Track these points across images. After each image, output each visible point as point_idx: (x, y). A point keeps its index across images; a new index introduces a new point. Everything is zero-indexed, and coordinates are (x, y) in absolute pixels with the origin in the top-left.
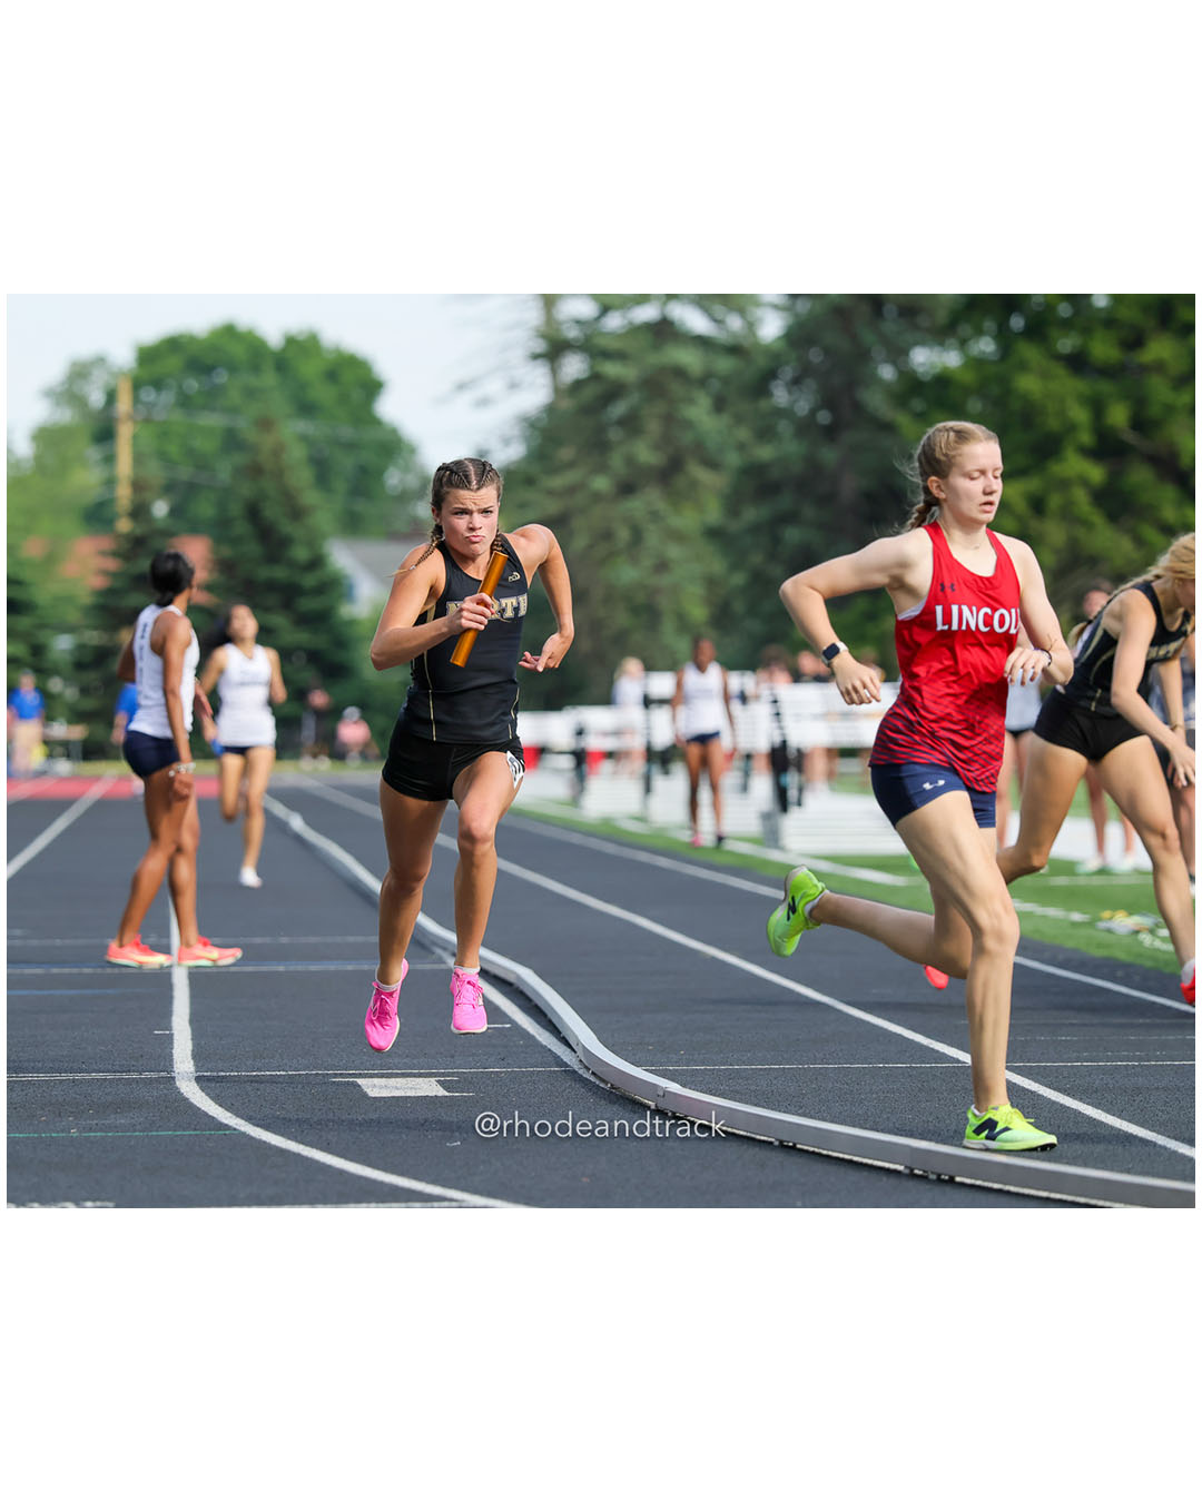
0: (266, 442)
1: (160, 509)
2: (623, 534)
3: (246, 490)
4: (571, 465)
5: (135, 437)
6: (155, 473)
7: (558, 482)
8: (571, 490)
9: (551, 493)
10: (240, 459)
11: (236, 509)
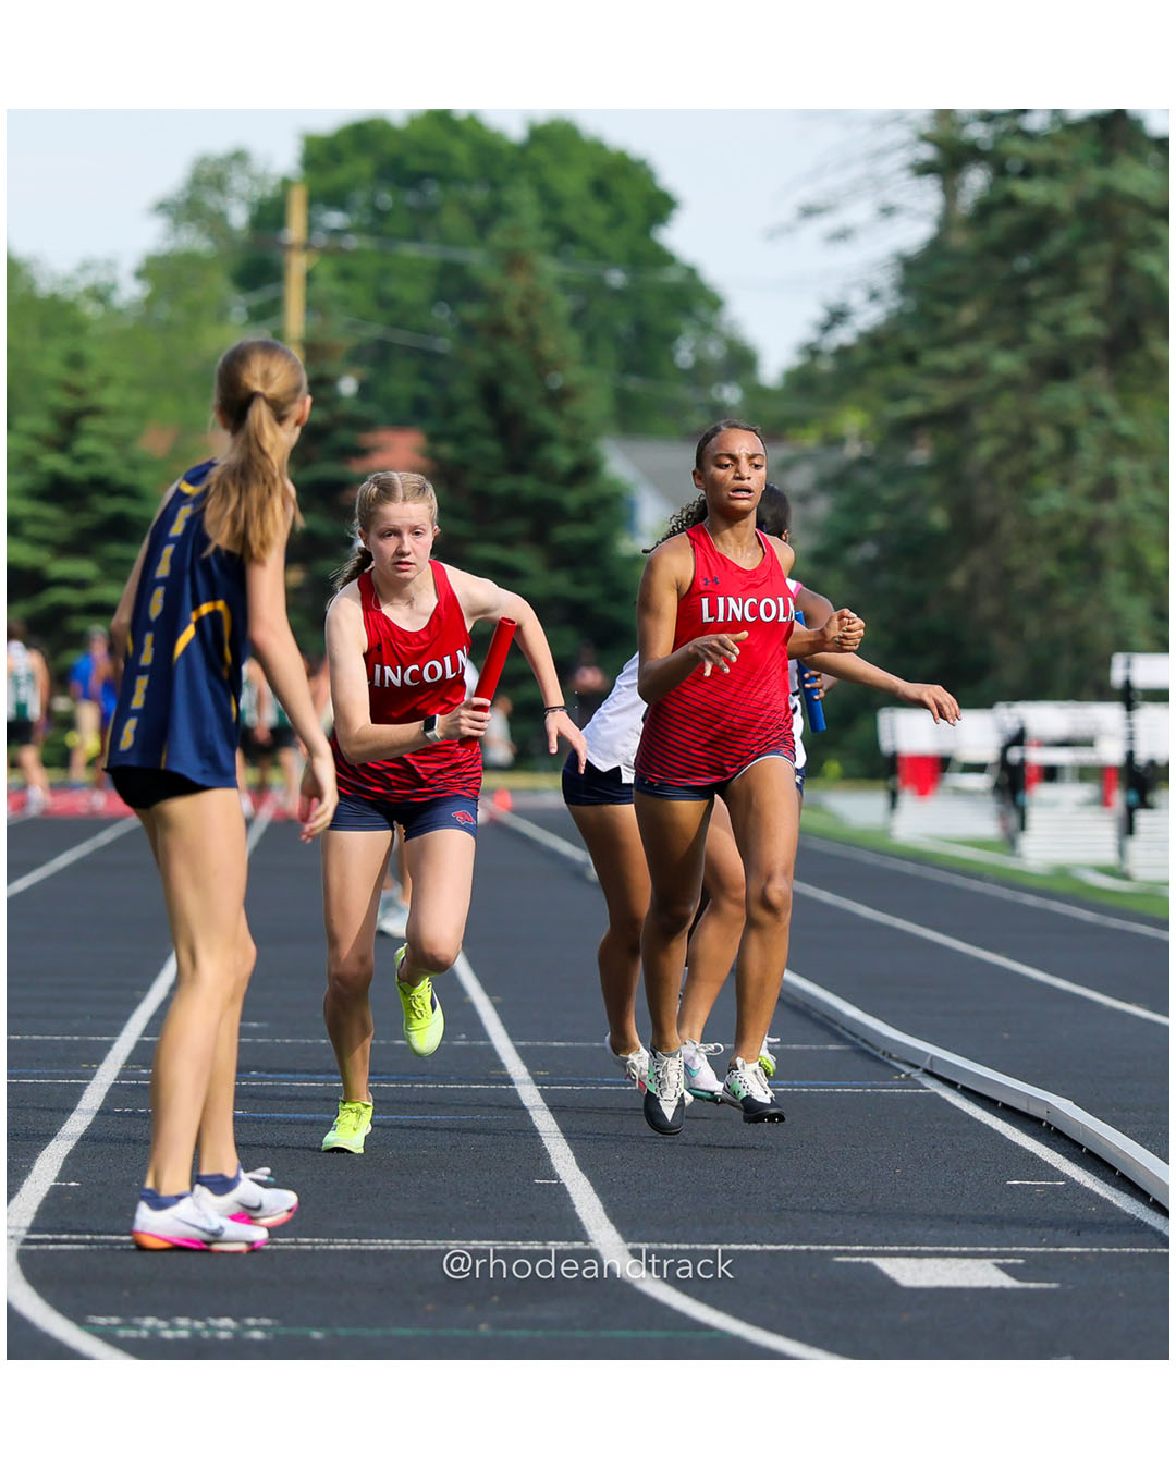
0: (515, 288)
1: (348, 386)
2: (1049, 439)
3: (481, 359)
4: (973, 333)
5: (310, 277)
6: (341, 333)
7: (950, 359)
8: (972, 371)
9: (941, 374)
10: (473, 312)
11: (463, 389)
